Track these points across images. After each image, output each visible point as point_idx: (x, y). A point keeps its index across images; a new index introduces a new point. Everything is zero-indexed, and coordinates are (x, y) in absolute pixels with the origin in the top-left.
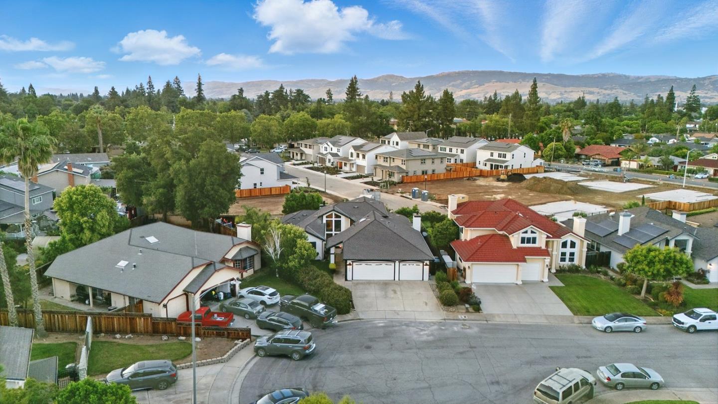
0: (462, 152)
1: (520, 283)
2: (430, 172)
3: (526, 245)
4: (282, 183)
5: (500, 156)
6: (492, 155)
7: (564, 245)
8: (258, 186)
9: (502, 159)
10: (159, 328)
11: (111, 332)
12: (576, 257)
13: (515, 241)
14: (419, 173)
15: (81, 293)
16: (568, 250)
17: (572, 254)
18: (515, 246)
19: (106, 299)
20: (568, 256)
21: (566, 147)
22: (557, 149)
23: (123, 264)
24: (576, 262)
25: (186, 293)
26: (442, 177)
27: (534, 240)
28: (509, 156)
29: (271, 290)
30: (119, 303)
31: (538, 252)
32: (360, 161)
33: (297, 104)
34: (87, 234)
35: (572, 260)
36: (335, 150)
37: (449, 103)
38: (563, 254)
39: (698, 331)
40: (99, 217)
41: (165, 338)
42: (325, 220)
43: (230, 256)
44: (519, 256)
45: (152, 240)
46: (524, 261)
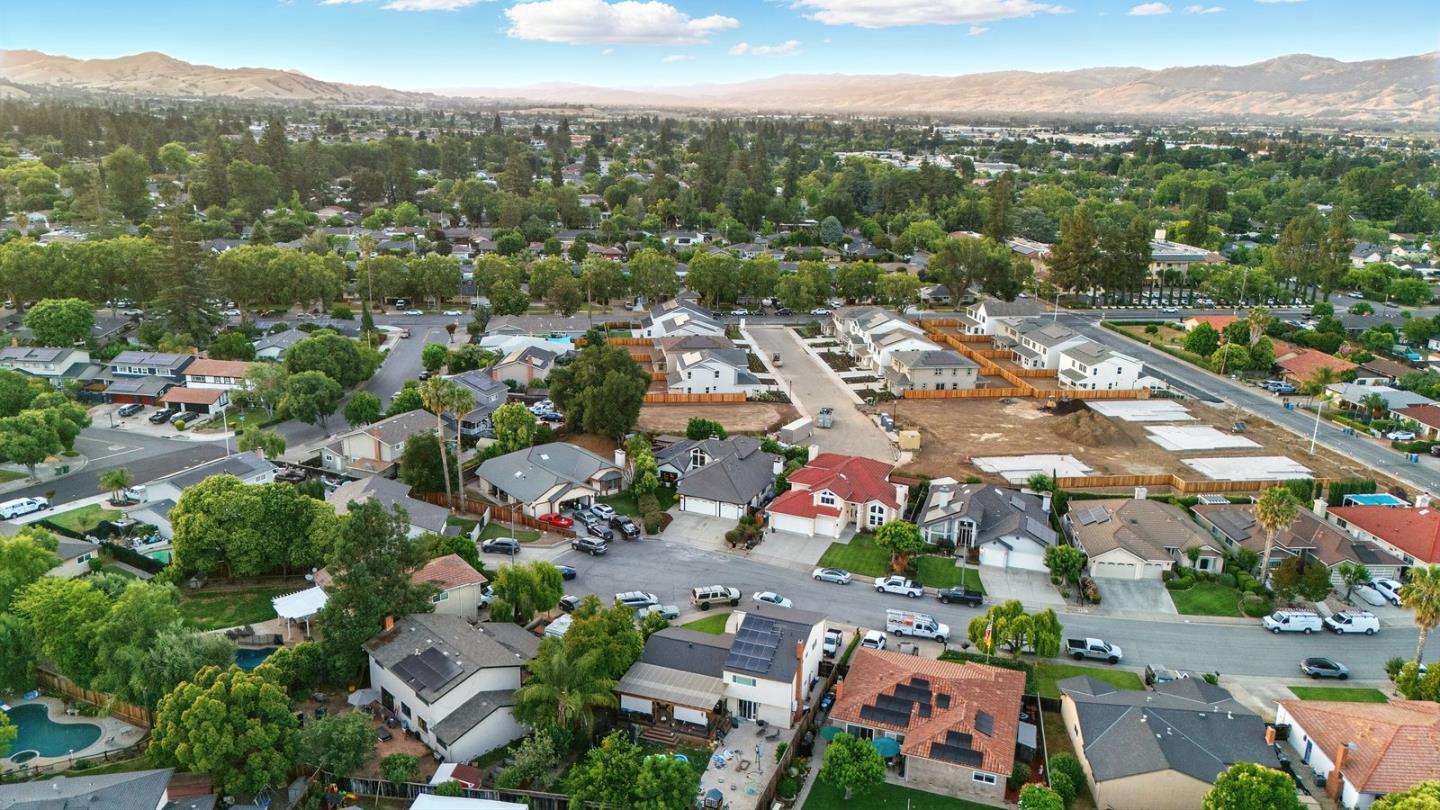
1: (811, 535)
2: (949, 386)
3: (825, 504)
4: (739, 389)
7: (873, 509)
8: (711, 391)
9: (1082, 372)
10: (526, 521)
11: (500, 518)
12: (884, 522)
13: (817, 500)
14: (931, 387)
15: (494, 490)
16: (877, 514)
17: (880, 519)
18: (815, 504)
19: (504, 496)
20: (876, 520)
21: (1252, 355)
23: (519, 474)
25: (551, 501)
26: (964, 394)
27: (832, 501)
29: (610, 508)
30: (511, 500)
31: (835, 513)
32: (877, 358)
33: (940, 198)
34: (510, 444)
36: (861, 334)
38: (873, 518)
39: (884, 592)
40: (519, 432)
41: (526, 527)
42: (692, 454)
43: (597, 476)
44: (810, 512)
45: (545, 457)
46: (814, 517)
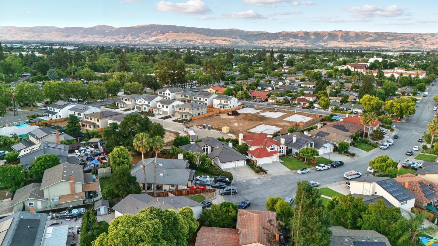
0: (206, 100)
1: (272, 162)
2: (201, 114)
3: (272, 150)
5: (224, 102)
6: (221, 102)
7: (280, 148)
9: (226, 103)
12: (283, 152)
13: (269, 149)
16: (281, 150)
17: (282, 151)
18: (269, 151)
21: (245, 93)
22: (242, 95)
23: (161, 175)
24: (283, 153)
25: (189, 181)
27: (274, 149)
28: (229, 102)
31: (276, 152)
32: (165, 109)
35: (282, 153)
36: (146, 103)
37: (182, 68)
39: (322, 171)
41: (192, 195)
42: (202, 148)
44: (270, 154)
46: (273, 156)
